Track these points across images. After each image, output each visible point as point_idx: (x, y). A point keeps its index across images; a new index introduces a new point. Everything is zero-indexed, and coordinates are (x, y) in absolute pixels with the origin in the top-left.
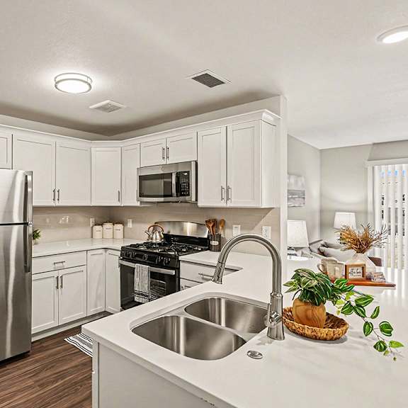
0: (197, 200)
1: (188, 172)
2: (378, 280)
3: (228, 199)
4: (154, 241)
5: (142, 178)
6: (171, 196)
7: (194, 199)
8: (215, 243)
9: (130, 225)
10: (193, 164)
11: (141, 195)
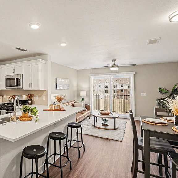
0: (23, 87)
1: (20, 78)
2: (63, 109)
3: (31, 87)
4: (11, 102)
5: (6, 80)
6: (15, 86)
7: (22, 87)
8: (30, 102)
9: (5, 97)
10: (22, 75)
11: (6, 86)
